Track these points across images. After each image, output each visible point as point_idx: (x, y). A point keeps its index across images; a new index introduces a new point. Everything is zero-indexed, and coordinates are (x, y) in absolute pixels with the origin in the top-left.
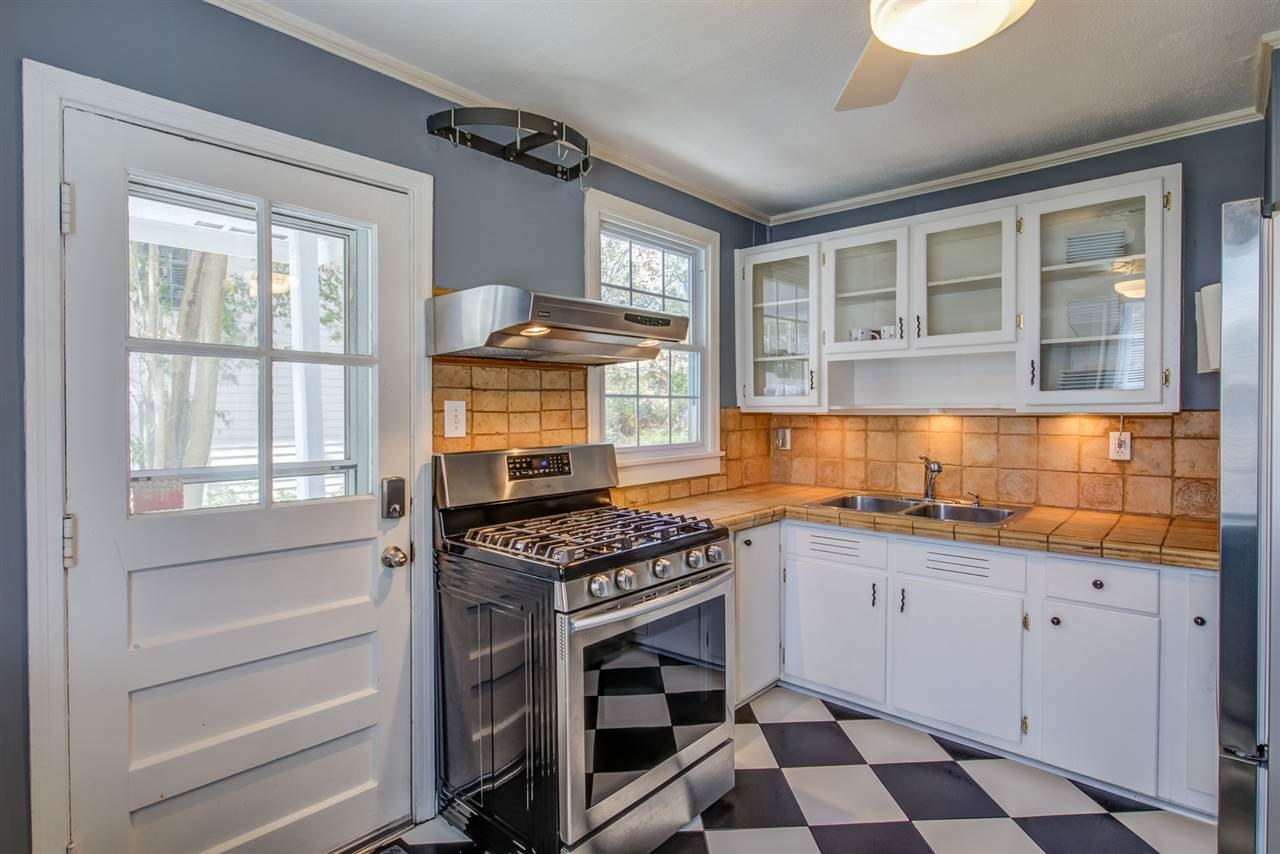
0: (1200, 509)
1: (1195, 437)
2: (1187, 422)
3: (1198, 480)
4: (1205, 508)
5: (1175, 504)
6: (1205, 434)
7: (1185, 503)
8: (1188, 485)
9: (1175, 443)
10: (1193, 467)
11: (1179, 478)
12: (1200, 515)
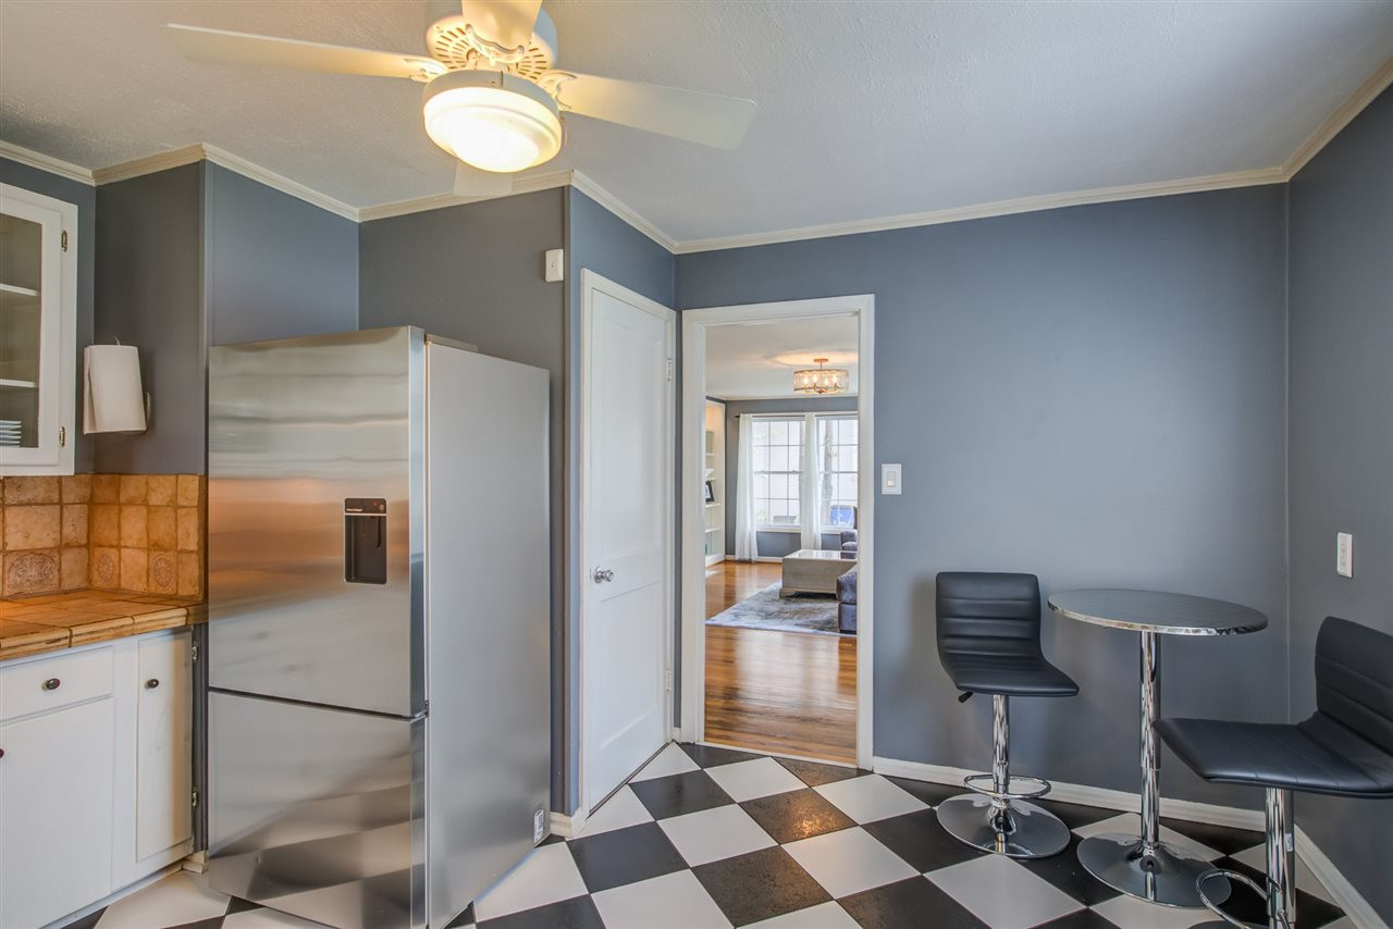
0: (35, 583)
1: (29, 504)
2: (19, 487)
3: (33, 552)
4: (41, 581)
5: (7, 582)
6: (39, 500)
7: (19, 580)
8: (21, 559)
9: (7, 512)
10: (28, 537)
11: (11, 552)
12: (36, 589)
